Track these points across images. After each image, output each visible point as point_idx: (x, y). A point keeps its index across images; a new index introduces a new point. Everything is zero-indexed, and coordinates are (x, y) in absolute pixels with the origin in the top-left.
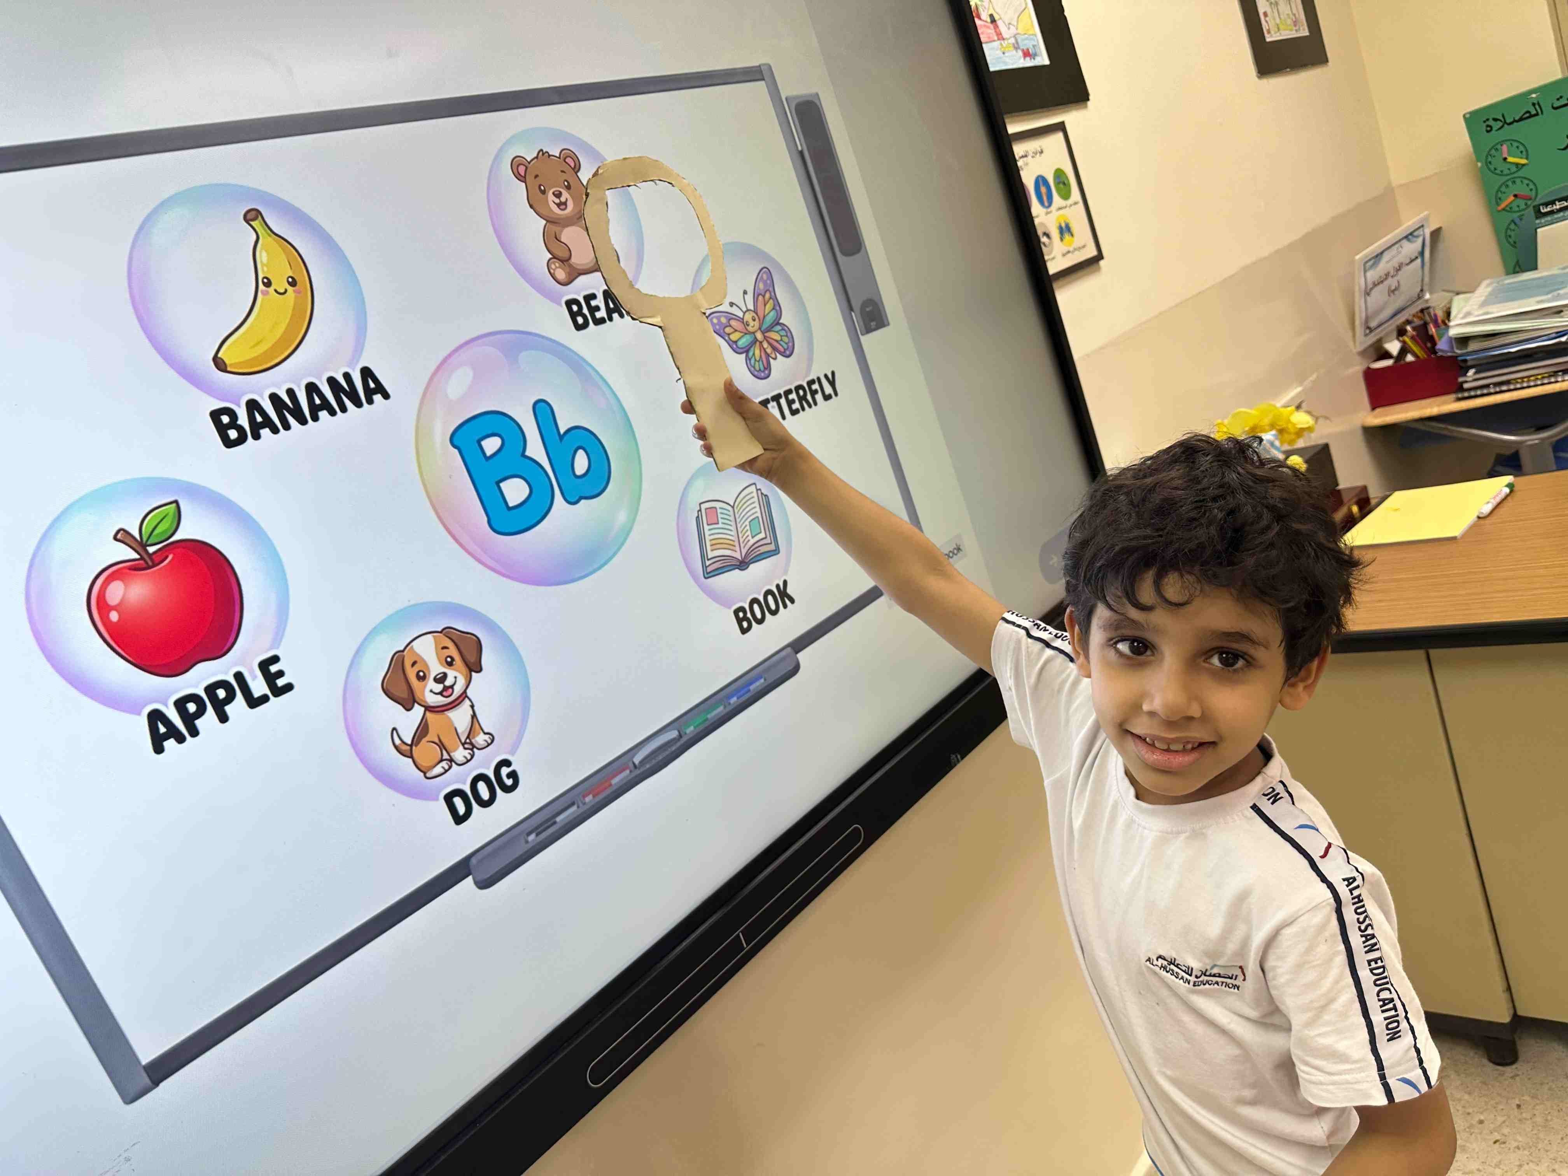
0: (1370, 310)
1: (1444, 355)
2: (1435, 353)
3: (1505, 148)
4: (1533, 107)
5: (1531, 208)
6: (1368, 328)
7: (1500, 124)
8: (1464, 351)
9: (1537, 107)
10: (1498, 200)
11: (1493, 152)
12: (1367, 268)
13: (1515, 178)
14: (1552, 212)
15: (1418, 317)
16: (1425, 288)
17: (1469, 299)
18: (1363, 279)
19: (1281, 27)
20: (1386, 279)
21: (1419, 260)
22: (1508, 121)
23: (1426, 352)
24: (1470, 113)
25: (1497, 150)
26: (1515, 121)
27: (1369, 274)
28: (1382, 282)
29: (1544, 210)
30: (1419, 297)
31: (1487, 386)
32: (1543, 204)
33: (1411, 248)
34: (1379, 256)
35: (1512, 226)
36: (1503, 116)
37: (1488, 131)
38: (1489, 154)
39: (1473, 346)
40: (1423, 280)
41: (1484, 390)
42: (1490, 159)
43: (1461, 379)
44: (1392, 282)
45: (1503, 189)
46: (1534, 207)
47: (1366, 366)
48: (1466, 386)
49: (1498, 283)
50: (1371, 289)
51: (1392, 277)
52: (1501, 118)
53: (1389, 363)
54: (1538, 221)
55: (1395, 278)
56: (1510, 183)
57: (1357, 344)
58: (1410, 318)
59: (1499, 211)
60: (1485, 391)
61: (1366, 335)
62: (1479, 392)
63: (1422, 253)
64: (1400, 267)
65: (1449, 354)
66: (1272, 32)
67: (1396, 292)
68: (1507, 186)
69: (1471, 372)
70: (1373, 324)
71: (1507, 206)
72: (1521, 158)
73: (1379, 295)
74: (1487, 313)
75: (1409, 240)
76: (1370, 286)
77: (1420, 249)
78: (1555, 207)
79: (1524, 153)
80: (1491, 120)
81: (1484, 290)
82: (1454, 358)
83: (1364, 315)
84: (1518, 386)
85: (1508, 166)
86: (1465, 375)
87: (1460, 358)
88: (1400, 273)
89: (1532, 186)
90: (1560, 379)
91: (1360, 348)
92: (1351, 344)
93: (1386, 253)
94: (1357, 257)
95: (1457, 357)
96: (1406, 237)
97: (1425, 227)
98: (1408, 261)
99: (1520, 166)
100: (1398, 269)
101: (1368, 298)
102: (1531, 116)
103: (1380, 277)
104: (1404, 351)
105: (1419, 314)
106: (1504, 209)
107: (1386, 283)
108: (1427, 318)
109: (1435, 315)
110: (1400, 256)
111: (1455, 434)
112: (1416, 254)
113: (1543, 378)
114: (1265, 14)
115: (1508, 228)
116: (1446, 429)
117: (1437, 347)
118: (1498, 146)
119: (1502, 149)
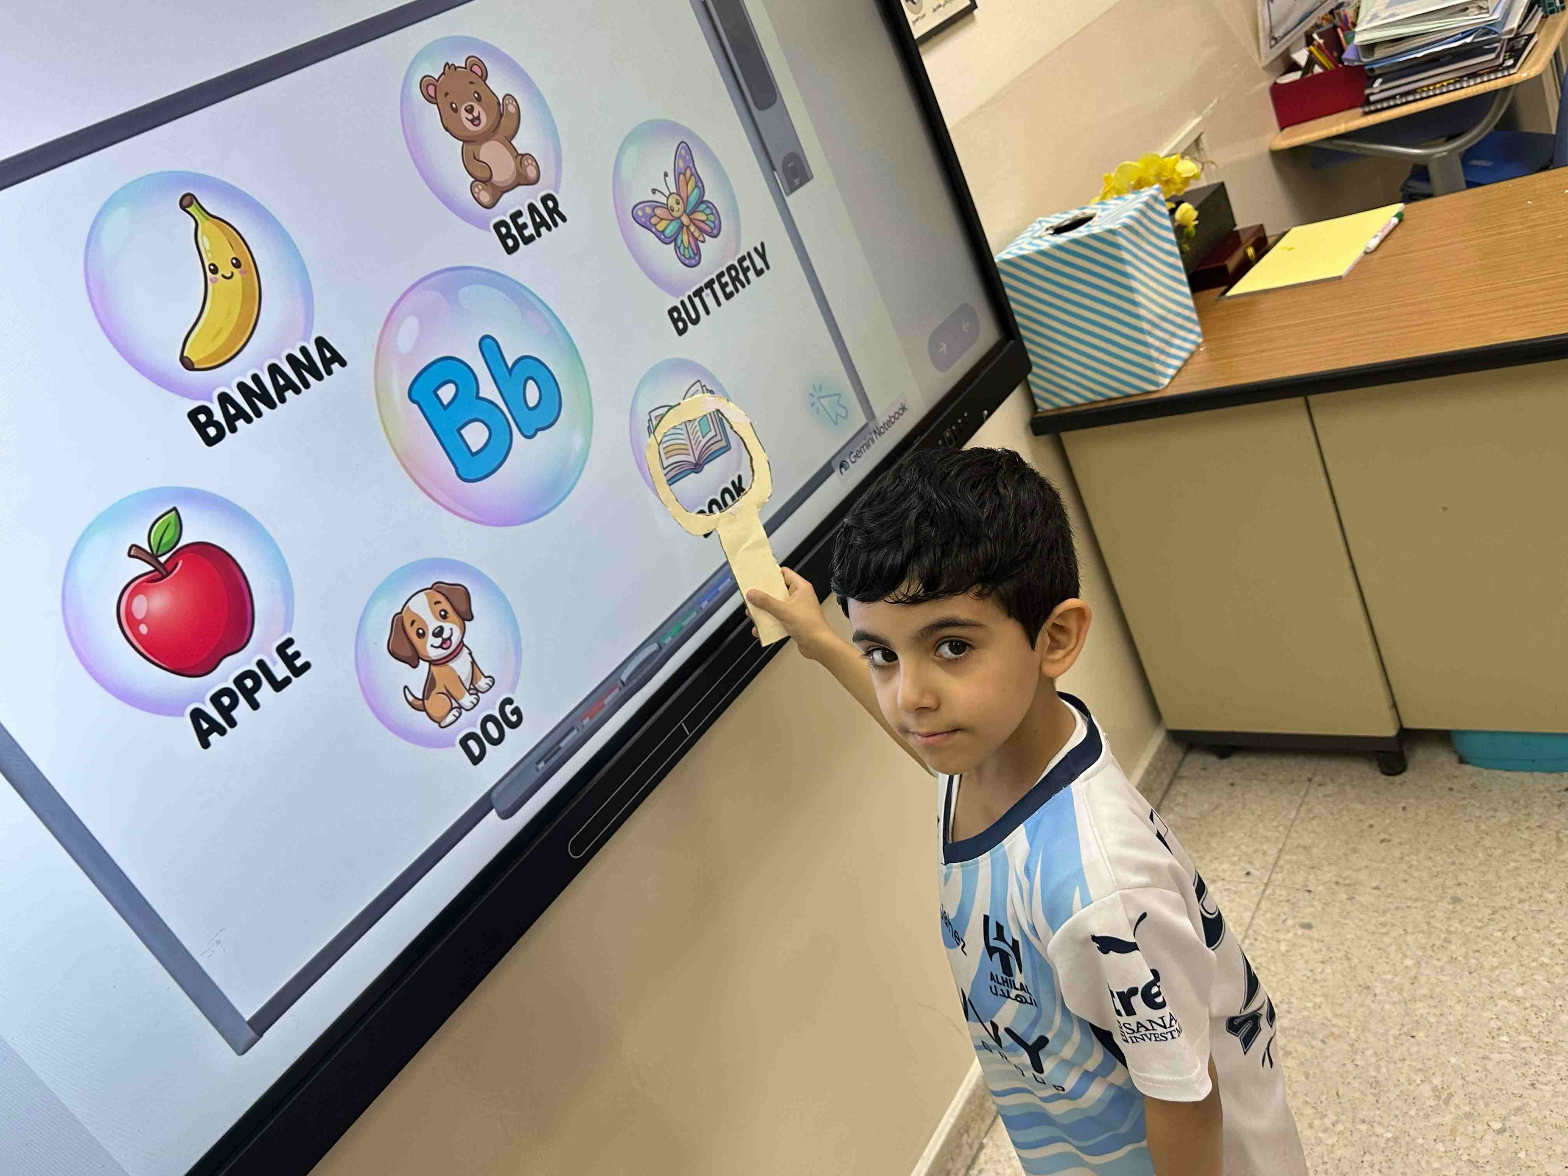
2: (1342, 63)
6: (1274, 38)
15: (1327, 20)
23: (1333, 62)
31: (1393, 97)
39: (1379, 53)
41: (1390, 102)
47: (1272, 82)
57: (1263, 57)
58: (1319, 22)
60: (1392, 103)
61: (1271, 47)
62: (1385, 105)
65: (1356, 64)
70: (1279, 33)
74: (1393, 15)
82: (1361, 68)
83: (1267, 24)
84: (1424, 95)
86: (1371, 86)
90: (1465, 85)
91: (1265, 62)
92: (1256, 57)
95: (1364, 66)
104: (1311, 61)
105: (1329, 16)
108: (1336, 21)
109: (1346, 16)
111: (1363, 152)
113: (1449, 84)
116: (1354, 147)
117: (1344, 56)
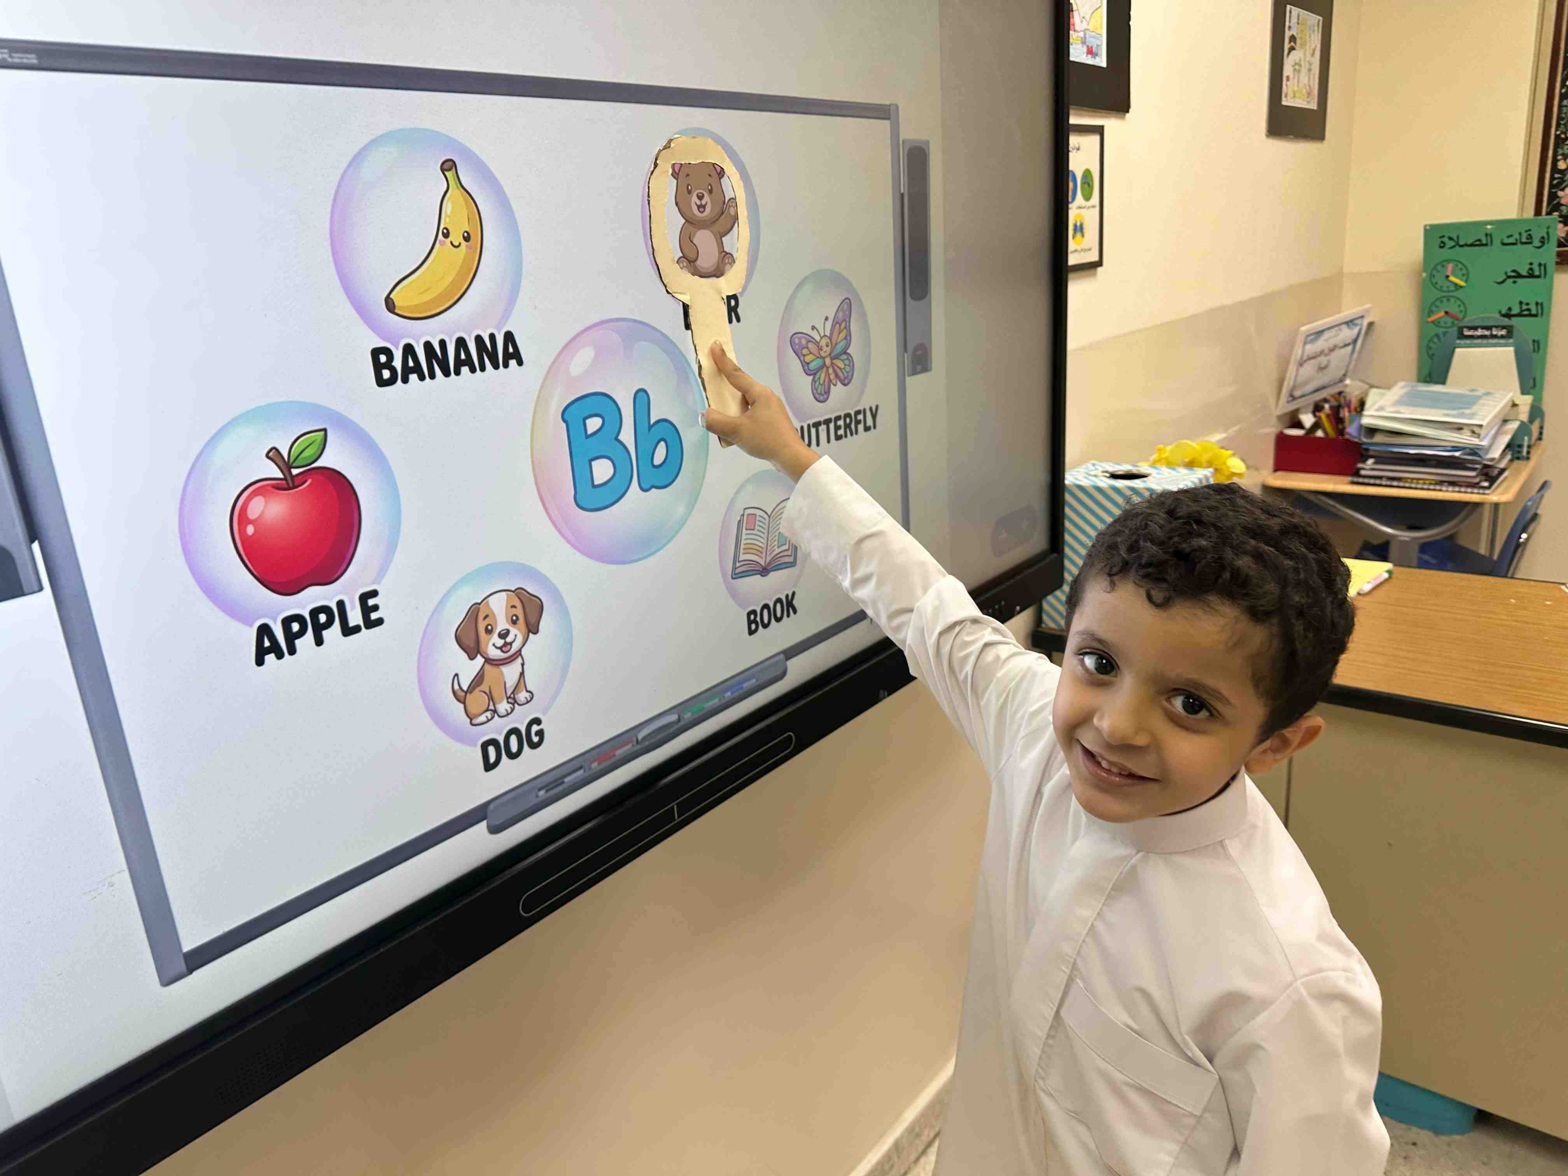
0: (1297, 381)
1: (1351, 439)
2: (1343, 435)
3: (1451, 266)
4: (1485, 237)
5: (1456, 329)
7: (1453, 243)
8: (1369, 440)
9: (1489, 237)
10: (1431, 313)
11: (1439, 268)
12: (1308, 341)
13: (1450, 296)
14: (1472, 337)
15: (1335, 399)
16: (1349, 374)
17: (1383, 394)
18: (1301, 351)
19: (1297, 94)
20: (1319, 356)
21: (1351, 347)
22: (1462, 243)
23: (1335, 432)
24: (1431, 226)
25: (1443, 266)
26: (1466, 245)
27: (1308, 347)
28: (1315, 358)
29: (1467, 333)
30: (1341, 380)
31: (1379, 478)
32: (1468, 327)
33: (1347, 334)
34: (1320, 333)
35: (1435, 339)
36: (1458, 237)
37: (1441, 247)
38: (1435, 268)
39: (1379, 438)
40: (1348, 366)
41: (1375, 480)
42: (1434, 272)
43: (1360, 465)
44: (1323, 360)
45: (1438, 303)
46: (1459, 327)
47: (1279, 430)
48: (1362, 472)
49: (1412, 387)
50: (1305, 361)
51: (1325, 355)
52: (1455, 238)
53: (1299, 432)
54: (1458, 341)
55: (1328, 358)
56: (1445, 300)
57: (1280, 407)
59: (1428, 322)
60: (1376, 482)
61: (1288, 402)
62: (1370, 481)
63: (1355, 341)
64: (1333, 348)
65: (1355, 440)
66: (1289, 97)
67: (1324, 371)
68: (1442, 302)
69: (1370, 461)
70: (1297, 393)
71: (1436, 320)
72: (1461, 280)
73: (1309, 369)
75: (1349, 327)
76: (1305, 358)
77: (1354, 337)
78: (1476, 333)
79: (1465, 276)
80: (1446, 237)
81: (1399, 390)
82: (1358, 445)
83: (1291, 384)
85: (1449, 284)
86: (1364, 461)
87: (1364, 446)
88: (1332, 354)
89: (1462, 308)
92: (1273, 406)
93: (1327, 331)
94: (1302, 329)
95: (1361, 444)
96: (1347, 323)
97: (1365, 317)
98: (1341, 345)
99: (1458, 287)
100: (1332, 350)
101: (1300, 369)
102: (1481, 245)
103: (1316, 353)
104: (1316, 426)
105: (1337, 396)
106: (1433, 322)
107: (1318, 359)
108: (1342, 401)
109: (1350, 401)
110: (1338, 338)
111: (1339, 512)
112: (1350, 340)
114: (1288, 79)
115: (1431, 340)
116: (1333, 506)
117: (1345, 431)
118: (1445, 264)
119: (1447, 268)
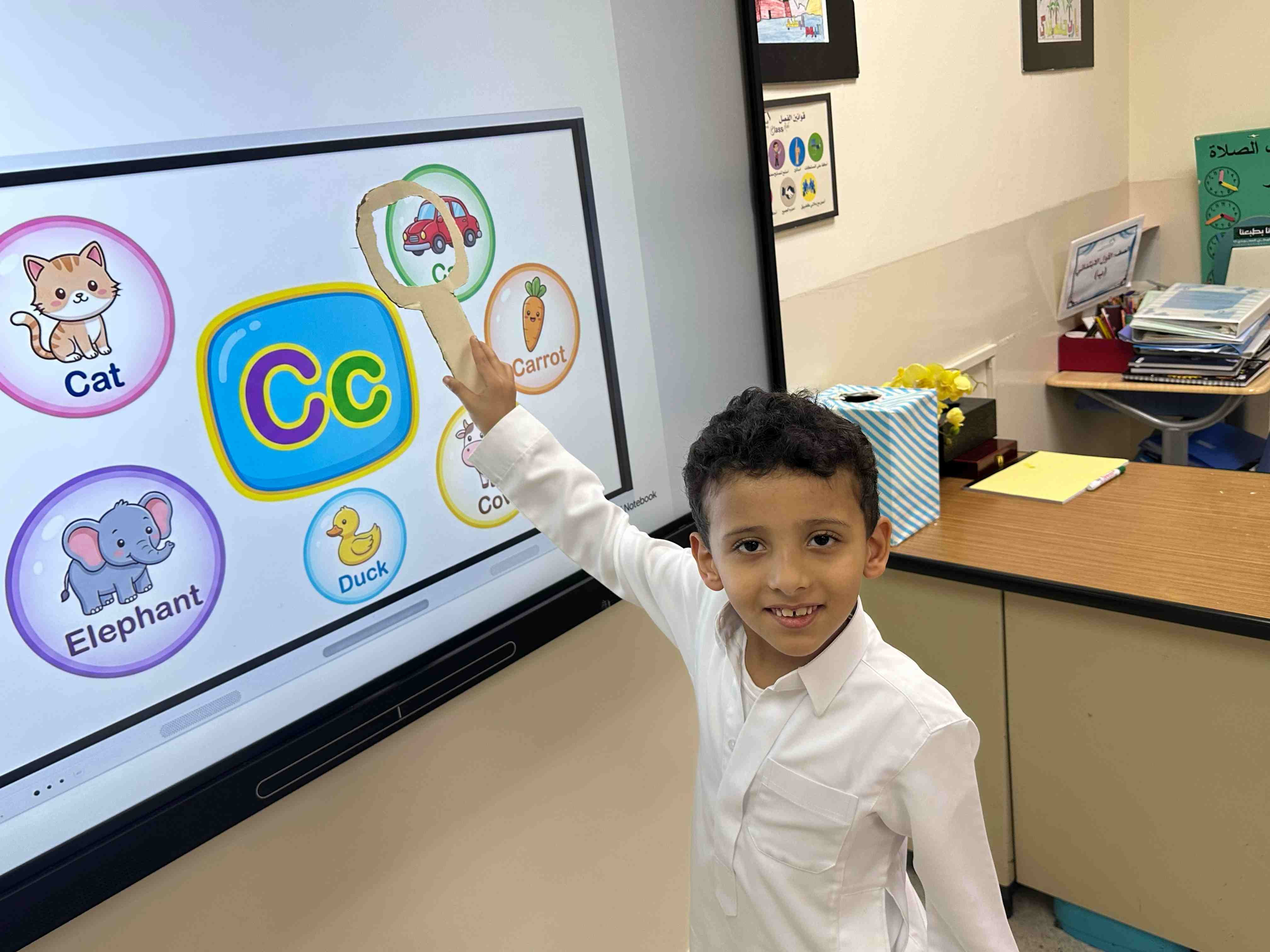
0: (1075, 289)
1: (1124, 340)
2: (1118, 337)
3: (1222, 172)
4: (1251, 145)
5: (1232, 230)
6: (1071, 302)
7: (1222, 152)
8: (1139, 341)
9: (1254, 146)
10: (1208, 216)
11: (1212, 174)
12: (1080, 252)
13: (1224, 200)
14: (1247, 237)
15: (1116, 301)
16: (1130, 277)
17: (1157, 297)
18: (1075, 260)
19: (1056, 31)
20: (1096, 264)
21: (1128, 254)
22: (1229, 152)
23: (1111, 334)
24: (1201, 137)
25: (1215, 173)
26: (1234, 153)
27: (1080, 257)
28: (1091, 266)
29: (1242, 233)
30: (1121, 285)
31: (1149, 375)
32: (1242, 228)
33: (1122, 243)
34: (1092, 244)
35: (1215, 240)
36: (1226, 146)
37: (1212, 156)
38: (1208, 175)
39: (1147, 339)
40: (1127, 271)
41: (1145, 377)
42: (1208, 179)
43: (1130, 364)
44: (1100, 268)
45: (1214, 207)
46: (1235, 228)
47: (1062, 334)
48: (1133, 370)
50: (1080, 271)
51: (1101, 263)
52: (1224, 148)
53: (1081, 335)
54: (1235, 241)
55: (1104, 265)
56: (1220, 204)
57: (1060, 313)
58: (1110, 300)
59: (1207, 225)
60: (1147, 379)
61: (1068, 308)
62: (1141, 378)
63: (1131, 248)
64: (1109, 256)
65: (1128, 341)
66: (1046, 35)
67: (1102, 277)
68: (1217, 206)
69: (1141, 359)
71: (1213, 223)
72: (1233, 185)
73: (1086, 277)
74: (1164, 314)
75: (1122, 236)
76: (1079, 268)
77: (1130, 244)
78: (1251, 233)
79: (1237, 182)
80: (1216, 147)
81: (1172, 291)
82: (1131, 345)
83: (1069, 291)
84: (1172, 381)
85: (1222, 189)
86: (1134, 361)
87: (1135, 346)
88: (1109, 261)
89: (1237, 211)
90: (1205, 383)
91: (1061, 317)
92: (1054, 312)
93: (1100, 242)
94: (1073, 242)
95: (1133, 344)
96: (1120, 233)
97: (1139, 226)
98: (1117, 253)
99: (1231, 191)
100: (1107, 259)
101: (1076, 277)
102: (1248, 152)
103: (1091, 262)
104: (1095, 328)
105: (1118, 299)
106: (1211, 224)
107: (1094, 267)
108: (1124, 304)
109: (1131, 303)
110: (1112, 247)
111: (1116, 408)
112: (1126, 248)
113: (1193, 379)
114: (1043, 18)
115: (1211, 240)
116: (1111, 402)
117: (1120, 332)
118: (1217, 171)
119: (1219, 174)
